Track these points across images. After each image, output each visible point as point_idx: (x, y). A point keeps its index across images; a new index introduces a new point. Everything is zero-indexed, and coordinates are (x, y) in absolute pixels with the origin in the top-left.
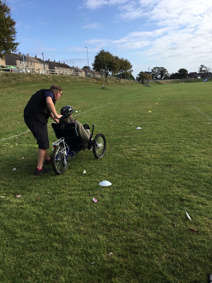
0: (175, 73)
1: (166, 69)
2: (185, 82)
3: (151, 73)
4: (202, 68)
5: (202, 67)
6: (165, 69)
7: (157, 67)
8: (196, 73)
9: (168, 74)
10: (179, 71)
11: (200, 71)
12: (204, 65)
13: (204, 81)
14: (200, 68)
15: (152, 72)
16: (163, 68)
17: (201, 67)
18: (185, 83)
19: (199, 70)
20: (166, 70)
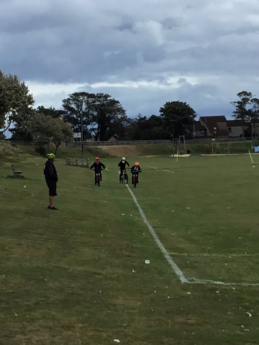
0: (148, 117)
1: (118, 102)
2: (188, 152)
3: (61, 112)
4: (245, 103)
5: (245, 101)
6: (114, 102)
7: (83, 94)
8: (222, 119)
9: (124, 119)
10: (162, 110)
11: (237, 115)
12: (250, 93)
13: (256, 151)
14: (239, 102)
15: (63, 109)
16: (107, 96)
17: (240, 99)
18: (188, 155)
19: (235, 109)
20: (118, 106)
